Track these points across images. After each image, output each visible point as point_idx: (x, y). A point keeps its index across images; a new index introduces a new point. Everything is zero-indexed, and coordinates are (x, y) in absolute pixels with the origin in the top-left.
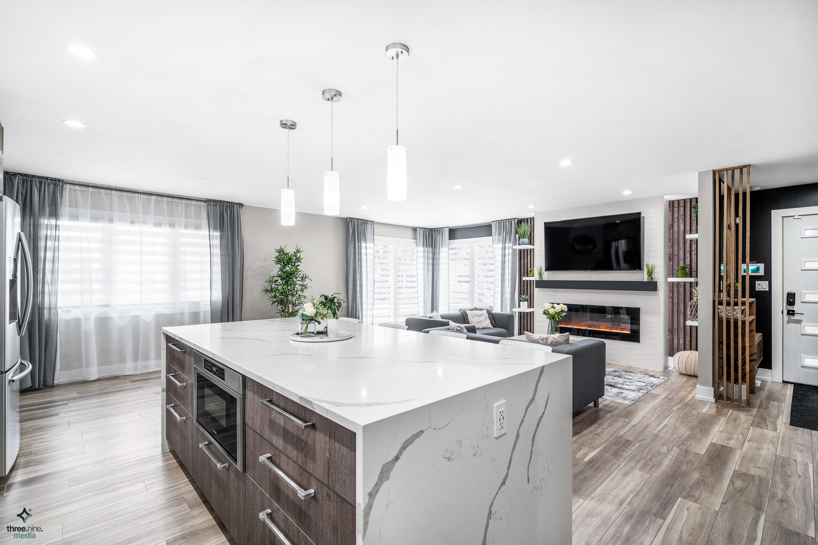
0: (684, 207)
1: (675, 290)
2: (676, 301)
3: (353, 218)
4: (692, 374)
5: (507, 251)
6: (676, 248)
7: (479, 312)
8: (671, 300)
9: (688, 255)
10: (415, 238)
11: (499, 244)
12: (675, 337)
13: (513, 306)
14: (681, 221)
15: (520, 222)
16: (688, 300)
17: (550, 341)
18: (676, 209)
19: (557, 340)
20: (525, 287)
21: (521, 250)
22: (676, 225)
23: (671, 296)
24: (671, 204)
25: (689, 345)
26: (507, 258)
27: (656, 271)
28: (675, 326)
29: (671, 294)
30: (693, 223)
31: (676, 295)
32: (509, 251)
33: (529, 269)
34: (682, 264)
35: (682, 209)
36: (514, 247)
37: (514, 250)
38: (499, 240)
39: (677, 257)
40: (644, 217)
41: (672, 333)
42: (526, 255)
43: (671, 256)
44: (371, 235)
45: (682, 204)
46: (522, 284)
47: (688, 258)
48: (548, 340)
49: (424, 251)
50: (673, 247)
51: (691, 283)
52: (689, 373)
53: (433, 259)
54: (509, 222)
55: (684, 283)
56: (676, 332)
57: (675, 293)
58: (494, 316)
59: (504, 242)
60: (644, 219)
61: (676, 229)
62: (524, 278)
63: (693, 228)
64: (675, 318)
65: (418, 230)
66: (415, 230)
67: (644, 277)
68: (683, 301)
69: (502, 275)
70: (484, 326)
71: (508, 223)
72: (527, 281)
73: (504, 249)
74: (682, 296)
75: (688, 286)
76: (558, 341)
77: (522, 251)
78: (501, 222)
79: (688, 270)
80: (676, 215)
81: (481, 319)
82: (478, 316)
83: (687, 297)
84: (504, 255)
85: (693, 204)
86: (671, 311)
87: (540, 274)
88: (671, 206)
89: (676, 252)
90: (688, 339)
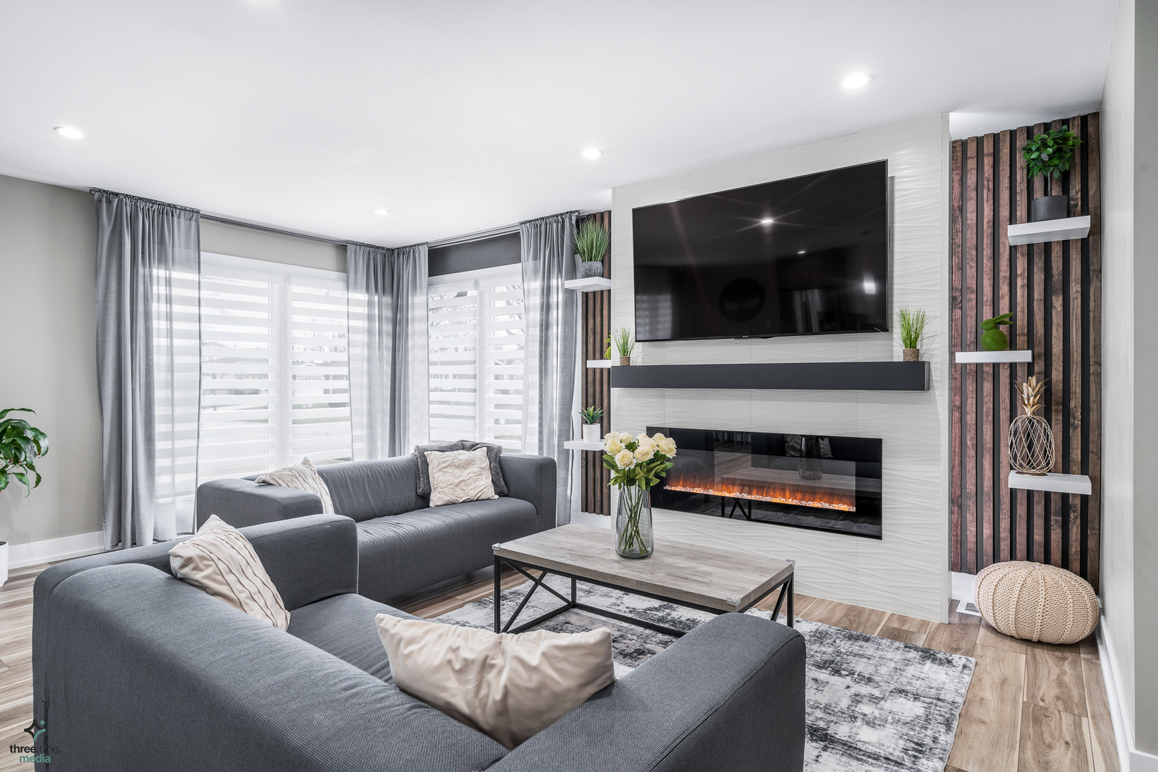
0: (996, 155)
1: (970, 388)
2: (970, 419)
3: (117, 195)
4: (1035, 637)
5: (553, 298)
6: (971, 272)
7: (464, 455)
8: (957, 415)
9: (1004, 289)
10: (344, 269)
11: (535, 280)
12: (970, 517)
13: (566, 434)
14: (987, 195)
15: (582, 221)
16: (1004, 415)
17: (503, 679)
18: (972, 164)
19: (533, 681)
20: (598, 387)
21: (587, 293)
22: (971, 206)
23: (958, 403)
24: (959, 149)
25: (1008, 541)
26: (554, 313)
27: (927, 330)
28: (970, 487)
29: (958, 398)
30: (1018, 197)
31: (971, 403)
32: (557, 298)
33: (605, 341)
34: (987, 314)
35: (988, 162)
36: (570, 284)
37: (570, 293)
38: (536, 272)
39: (973, 296)
40: (893, 178)
41: (960, 507)
42: (598, 305)
43: (957, 294)
44: (188, 247)
45: (988, 148)
46: (590, 378)
47: (1003, 297)
48: (491, 676)
49: (370, 304)
50: (962, 268)
51: (1013, 366)
52: (1026, 635)
53: (395, 322)
54: (557, 222)
55: (996, 366)
56: (971, 504)
57: (970, 394)
58: (503, 462)
59: (548, 276)
60: (893, 185)
61: (971, 216)
62: (591, 364)
63: (1018, 214)
64: (970, 465)
65: (350, 248)
66: (342, 247)
67: (892, 351)
68: (991, 418)
69: (541, 356)
70: (472, 494)
71: (555, 225)
72: (602, 370)
73: (547, 291)
74: (988, 405)
75: (1004, 375)
76: (541, 687)
77: (591, 297)
78: (540, 226)
79: (1004, 329)
80: (971, 179)
81: (465, 474)
82: (458, 467)
83: (1002, 406)
84: (546, 308)
85: (1018, 144)
86: (957, 445)
87: (625, 351)
88: (959, 154)
89: (971, 283)
90: (1005, 524)
